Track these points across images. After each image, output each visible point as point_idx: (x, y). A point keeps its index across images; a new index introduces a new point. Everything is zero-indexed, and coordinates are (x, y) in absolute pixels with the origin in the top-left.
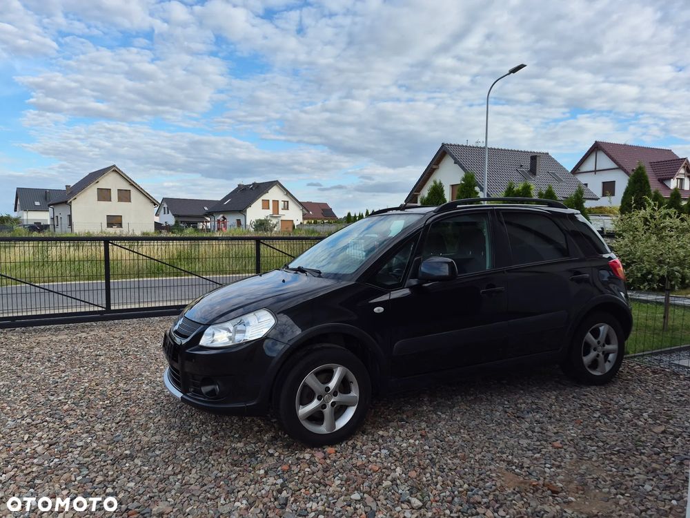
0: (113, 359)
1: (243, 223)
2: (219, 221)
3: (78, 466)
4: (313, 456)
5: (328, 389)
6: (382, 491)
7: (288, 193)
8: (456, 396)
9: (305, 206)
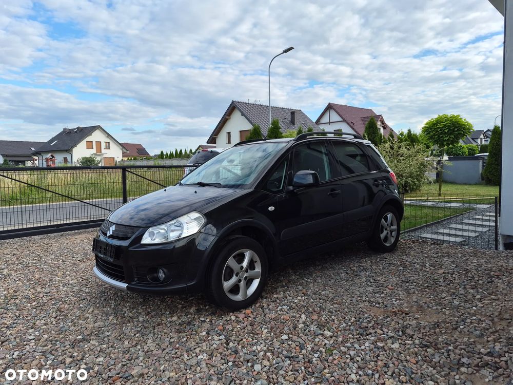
0: (16, 271)
1: (69, 159)
2: (47, 159)
3: (41, 354)
4: (237, 317)
5: (242, 267)
6: (300, 331)
7: (109, 136)
8: (309, 267)
9: (124, 146)
